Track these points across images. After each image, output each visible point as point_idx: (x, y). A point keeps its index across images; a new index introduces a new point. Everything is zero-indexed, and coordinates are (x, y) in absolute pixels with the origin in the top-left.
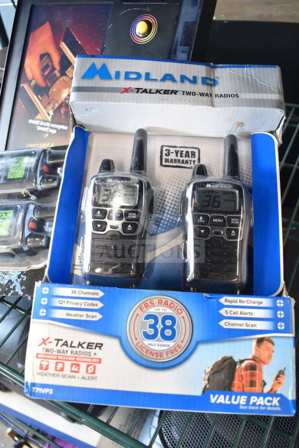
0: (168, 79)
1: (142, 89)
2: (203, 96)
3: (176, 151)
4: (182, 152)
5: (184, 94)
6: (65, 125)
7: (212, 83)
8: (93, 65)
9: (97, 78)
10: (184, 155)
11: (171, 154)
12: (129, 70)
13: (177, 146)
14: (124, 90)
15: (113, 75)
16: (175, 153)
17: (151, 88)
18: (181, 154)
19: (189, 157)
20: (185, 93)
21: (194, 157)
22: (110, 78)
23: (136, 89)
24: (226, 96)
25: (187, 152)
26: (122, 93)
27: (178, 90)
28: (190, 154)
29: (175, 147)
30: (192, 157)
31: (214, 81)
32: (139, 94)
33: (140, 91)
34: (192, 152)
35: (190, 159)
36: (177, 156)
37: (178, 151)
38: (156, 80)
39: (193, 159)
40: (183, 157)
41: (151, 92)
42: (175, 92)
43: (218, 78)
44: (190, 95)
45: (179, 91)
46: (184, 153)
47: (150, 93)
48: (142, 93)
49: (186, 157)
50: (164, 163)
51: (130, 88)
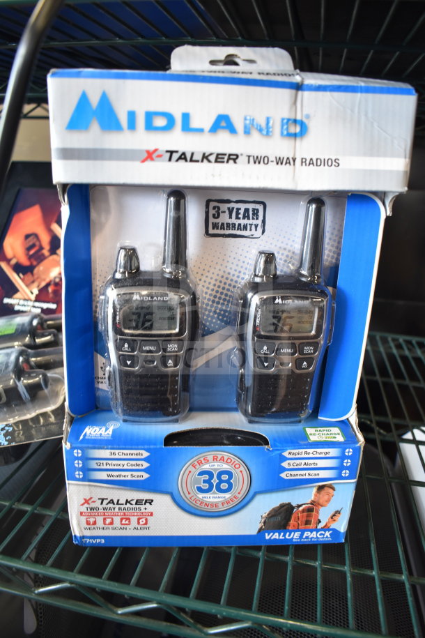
0: (223, 128)
1: (177, 151)
2: (282, 164)
3: (229, 209)
4: (238, 209)
5: (249, 162)
6: (53, 303)
7: (298, 129)
9: (95, 127)
10: (241, 216)
12: (152, 109)
13: (232, 199)
14: (145, 155)
15: (124, 121)
16: (227, 212)
17: (192, 150)
18: (238, 213)
19: (249, 219)
20: (251, 159)
21: (257, 219)
23: (167, 151)
24: (319, 163)
25: (247, 210)
26: (143, 161)
27: (238, 153)
28: (251, 213)
29: (229, 201)
30: (253, 219)
31: (302, 124)
32: (173, 164)
33: (175, 156)
34: (254, 210)
35: (251, 221)
36: (231, 217)
37: (233, 208)
38: (201, 130)
39: (255, 222)
40: (239, 218)
41: (194, 158)
42: (234, 158)
43: (308, 117)
44: (259, 163)
45: (242, 155)
46: (242, 212)
47: (191, 160)
48: (177, 160)
49: (244, 218)
50: (211, 231)
51: (156, 150)
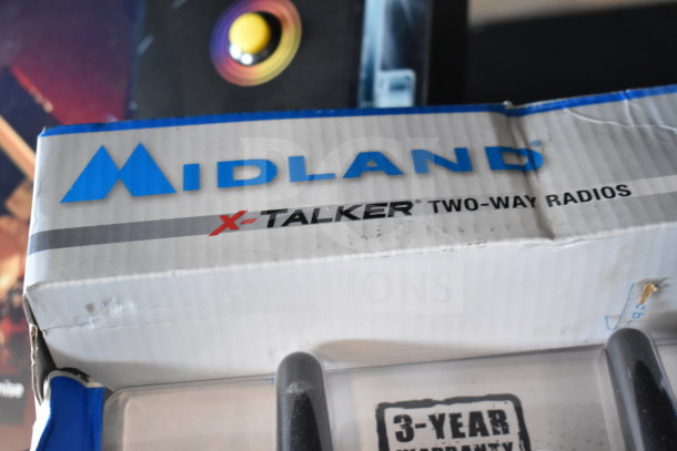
0: (373, 169)
1: (285, 211)
2: (506, 206)
3: (432, 418)
4: (455, 417)
5: (436, 211)
6: (14, 381)
7: (525, 161)
8: (103, 155)
9: (121, 195)
10: (465, 429)
11: (417, 432)
12: (230, 157)
13: (435, 398)
14: (221, 223)
15: (176, 177)
16: (430, 425)
17: (315, 206)
18: (456, 426)
19: (485, 433)
20: (440, 205)
21: (506, 431)
22: (165, 189)
23: (263, 213)
24: (585, 196)
25: (475, 417)
26: (215, 233)
27: (412, 198)
28: (487, 421)
29: (428, 403)
30: (496, 432)
31: (531, 154)
32: (279, 231)
33: (281, 218)
34: (492, 413)
35: (492, 439)
36: (440, 435)
37: (442, 416)
38: (330, 177)
39: (502, 439)
40: (463, 435)
41: (320, 217)
42: (406, 207)
43: (539, 143)
44: (458, 209)
45: (418, 201)
46: (465, 420)
47: (315, 221)
48: (286, 224)
49: (473, 433)
51: (241, 213)
